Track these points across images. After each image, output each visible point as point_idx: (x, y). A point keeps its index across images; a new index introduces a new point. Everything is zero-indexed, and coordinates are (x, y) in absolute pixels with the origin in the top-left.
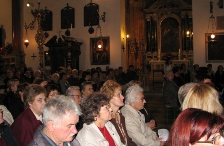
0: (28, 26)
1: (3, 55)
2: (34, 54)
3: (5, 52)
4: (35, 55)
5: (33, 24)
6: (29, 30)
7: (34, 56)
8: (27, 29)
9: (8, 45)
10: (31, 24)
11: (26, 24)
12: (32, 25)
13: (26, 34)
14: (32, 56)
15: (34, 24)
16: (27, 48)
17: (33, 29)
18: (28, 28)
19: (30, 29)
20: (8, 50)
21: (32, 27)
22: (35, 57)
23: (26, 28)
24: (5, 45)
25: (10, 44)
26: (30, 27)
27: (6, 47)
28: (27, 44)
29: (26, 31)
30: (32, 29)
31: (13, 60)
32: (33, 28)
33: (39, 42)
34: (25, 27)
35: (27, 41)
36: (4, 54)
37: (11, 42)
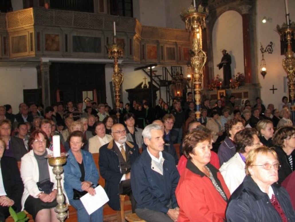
0: (265, 49)
1: (232, 88)
2: (273, 86)
3: (236, 86)
4: (275, 88)
5: (271, 46)
6: (266, 54)
7: (273, 89)
8: (264, 54)
9: (238, 75)
10: (269, 46)
11: (262, 46)
12: (270, 48)
13: (263, 59)
14: (271, 90)
15: (273, 46)
16: (264, 78)
17: (272, 53)
18: (265, 51)
19: (267, 52)
20: (238, 83)
21: (270, 50)
22: (275, 91)
23: (263, 52)
24: (235, 75)
25: (241, 74)
26: (268, 51)
27: (237, 78)
28: (264, 74)
29: (263, 56)
30: (270, 53)
31: (246, 95)
32: (272, 51)
33: (290, 69)
34: (261, 51)
35: (264, 69)
36: (235, 87)
37: (242, 71)
